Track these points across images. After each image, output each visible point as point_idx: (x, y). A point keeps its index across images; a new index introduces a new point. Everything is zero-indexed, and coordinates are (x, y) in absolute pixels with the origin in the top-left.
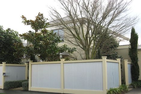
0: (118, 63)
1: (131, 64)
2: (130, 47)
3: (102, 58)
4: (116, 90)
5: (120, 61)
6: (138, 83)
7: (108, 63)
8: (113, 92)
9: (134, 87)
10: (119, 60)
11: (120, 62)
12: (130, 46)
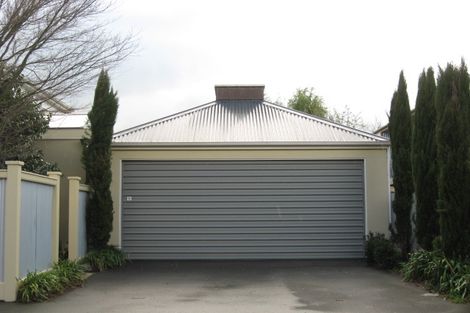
0: (53, 186)
1: (88, 193)
2: (89, 137)
3: (6, 167)
4: (48, 280)
5: (58, 178)
6: (108, 254)
7: (25, 184)
8: (40, 286)
9: (95, 269)
10: (54, 177)
11: (57, 184)
12: (90, 133)
